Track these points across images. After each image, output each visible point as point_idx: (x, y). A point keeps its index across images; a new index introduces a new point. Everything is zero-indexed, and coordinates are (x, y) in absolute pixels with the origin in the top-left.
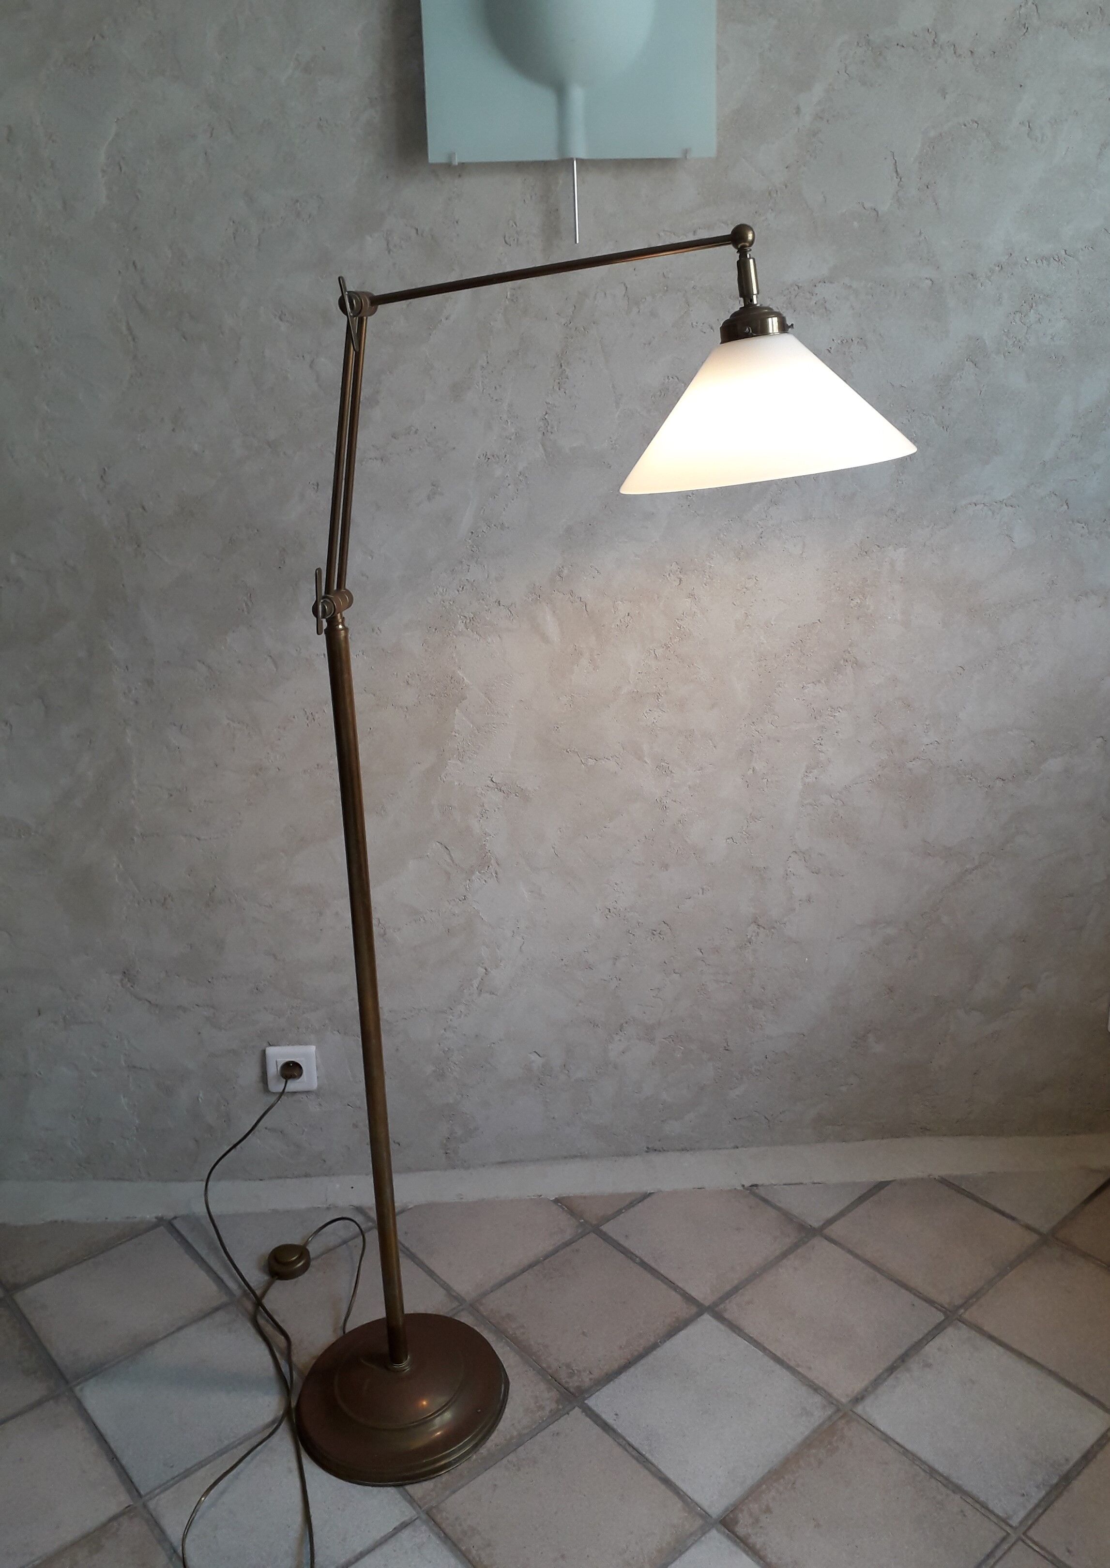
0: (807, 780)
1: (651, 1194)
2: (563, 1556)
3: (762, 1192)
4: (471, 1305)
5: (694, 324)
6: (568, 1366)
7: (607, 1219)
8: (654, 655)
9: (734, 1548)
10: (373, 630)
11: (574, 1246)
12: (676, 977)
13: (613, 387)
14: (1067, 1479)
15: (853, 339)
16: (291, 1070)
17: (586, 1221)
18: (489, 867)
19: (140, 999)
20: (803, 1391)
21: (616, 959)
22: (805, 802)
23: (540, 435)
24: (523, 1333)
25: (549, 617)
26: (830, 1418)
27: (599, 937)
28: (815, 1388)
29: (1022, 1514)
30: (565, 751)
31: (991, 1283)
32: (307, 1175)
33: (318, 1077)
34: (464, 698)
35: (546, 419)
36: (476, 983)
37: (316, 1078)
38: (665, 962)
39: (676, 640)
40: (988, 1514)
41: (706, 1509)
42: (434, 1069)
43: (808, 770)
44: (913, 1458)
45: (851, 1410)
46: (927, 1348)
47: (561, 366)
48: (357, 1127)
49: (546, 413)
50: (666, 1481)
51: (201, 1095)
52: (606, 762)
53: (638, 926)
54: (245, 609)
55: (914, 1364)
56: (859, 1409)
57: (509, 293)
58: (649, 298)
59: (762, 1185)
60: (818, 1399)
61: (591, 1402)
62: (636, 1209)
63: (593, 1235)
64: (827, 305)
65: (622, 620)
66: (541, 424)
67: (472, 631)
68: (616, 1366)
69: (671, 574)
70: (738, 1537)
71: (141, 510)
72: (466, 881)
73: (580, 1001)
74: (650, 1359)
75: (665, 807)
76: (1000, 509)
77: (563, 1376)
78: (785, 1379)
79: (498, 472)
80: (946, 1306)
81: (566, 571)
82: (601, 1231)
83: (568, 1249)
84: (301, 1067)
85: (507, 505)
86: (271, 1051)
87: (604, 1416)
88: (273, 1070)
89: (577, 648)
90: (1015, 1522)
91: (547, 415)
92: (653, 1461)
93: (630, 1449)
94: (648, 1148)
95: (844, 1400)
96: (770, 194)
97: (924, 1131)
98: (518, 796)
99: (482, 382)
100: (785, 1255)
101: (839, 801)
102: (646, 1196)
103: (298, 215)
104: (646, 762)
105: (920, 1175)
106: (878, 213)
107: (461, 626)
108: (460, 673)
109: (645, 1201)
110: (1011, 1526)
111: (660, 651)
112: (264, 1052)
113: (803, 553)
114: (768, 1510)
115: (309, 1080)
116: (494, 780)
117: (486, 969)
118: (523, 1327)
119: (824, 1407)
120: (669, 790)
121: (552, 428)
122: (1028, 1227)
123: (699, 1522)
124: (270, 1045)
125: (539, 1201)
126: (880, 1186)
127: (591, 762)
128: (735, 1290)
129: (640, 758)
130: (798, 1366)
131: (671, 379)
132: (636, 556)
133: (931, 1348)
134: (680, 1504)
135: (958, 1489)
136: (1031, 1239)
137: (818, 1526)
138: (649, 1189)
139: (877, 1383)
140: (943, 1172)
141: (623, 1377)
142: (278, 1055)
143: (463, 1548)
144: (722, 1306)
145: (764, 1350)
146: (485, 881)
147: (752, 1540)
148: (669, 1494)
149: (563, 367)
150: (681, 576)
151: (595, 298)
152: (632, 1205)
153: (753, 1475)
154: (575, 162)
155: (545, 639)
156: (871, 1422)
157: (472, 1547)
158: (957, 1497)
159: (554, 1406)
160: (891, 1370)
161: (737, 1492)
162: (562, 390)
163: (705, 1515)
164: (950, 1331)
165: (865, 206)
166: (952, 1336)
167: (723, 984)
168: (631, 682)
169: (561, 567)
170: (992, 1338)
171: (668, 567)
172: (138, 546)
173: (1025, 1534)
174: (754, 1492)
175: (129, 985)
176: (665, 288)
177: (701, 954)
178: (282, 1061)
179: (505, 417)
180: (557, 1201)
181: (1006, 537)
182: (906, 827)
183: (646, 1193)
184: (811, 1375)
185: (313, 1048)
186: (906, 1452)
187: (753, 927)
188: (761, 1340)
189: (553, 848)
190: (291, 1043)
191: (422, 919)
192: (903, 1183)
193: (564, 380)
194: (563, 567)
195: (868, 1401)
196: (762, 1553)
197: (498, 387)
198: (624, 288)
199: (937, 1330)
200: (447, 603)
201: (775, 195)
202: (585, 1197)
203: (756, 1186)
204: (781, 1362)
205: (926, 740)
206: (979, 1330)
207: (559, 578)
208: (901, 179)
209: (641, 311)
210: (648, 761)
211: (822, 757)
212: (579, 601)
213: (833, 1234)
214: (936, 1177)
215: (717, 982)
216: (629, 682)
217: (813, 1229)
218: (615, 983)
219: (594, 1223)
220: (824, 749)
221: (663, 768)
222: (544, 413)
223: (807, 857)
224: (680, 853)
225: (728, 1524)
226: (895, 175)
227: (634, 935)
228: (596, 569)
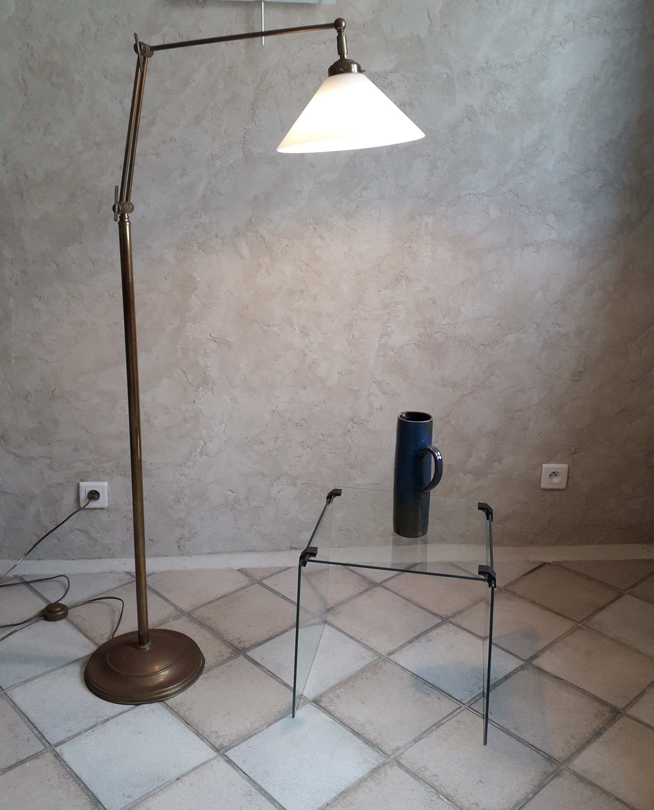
0: (381, 342)
1: (290, 568)
2: (228, 714)
4: (187, 613)
6: (238, 639)
7: (265, 578)
8: (300, 269)
9: (318, 711)
10: (148, 248)
11: (247, 589)
12: (309, 450)
13: (281, 122)
16: (94, 495)
17: (254, 579)
18: (208, 384)
19: (10, 452)
20: (362, 649)
21: (277, 438)
22: (380, 354)
23: (241, 145)
24: (216, 625)
25: (244, 245)
26: (375, 661)
27: (267, 426)
29: (468, 699)
30: (251, 321)
31: (468, 607)
32: (99, 558)
33: (108, 501)
34: (197, 288)
35: (245, 137)
36: (198, 450)
37: (107, 501)
38: (303, 442)
39: (312, 261)
40: (451, 698)
41: (307, 696)
42: (174, 497)
43: (382, 337)
44: (417, 676)
45: (387, 658)
46: (430, 633)
47: (253, 109)
48: (129, 530)
51: (41, 509)
52: (273, 328)
53: (289, 421)
54: (78, 233)
55: (423, 640)
56: (391, 657)
57: (227, 70)
58: (301, 76)
60: (370, 653)
61: (249, 654)
62: (282, 574)
63: (257, 585)
64: (393, 85)
65: (284, 249)
66: (242, 139)
67: (202, 251)
68: (264, 639)
69: (310, 225)
70: (321, 707)
71: (25, 177)
72: (195, 392)
73: (256, 462)
74: (283, 636)
75: (305, 355)
76: (483, 198)
77: (235, 643)
78: (353, 645)
79: (218, 164)
80: (444, 617)
81: (253, 220)
82: (262, 583)
83: (243, 590)
84: (99, 494)
85: (222, 182)
86: (82, 484)
87: (255, 659)
88: (83, 495)
89: (259, 263)
90: (465, 702)
92: (280, 677)
93: (268, 672)
94: (291, 547)
95: (384, 654)
96: (364, 25)
98: (225, 345)
99: (211, 116)
100: (360, 594)
101: (397, 354)
103: (117, 23)
104: (295, 329)
105: (438, 560)
106: (420, 38)
107: (196, 248)
108: (195, 274)
109: (287, 571)
110: (462, 703)
111: (304, 267)
112: (78, 485)
113: (380, 217)
114: (338, 696)
115: (103, 501)
116: (212, 335)
117: (204, 442)
118: (215, 623)
119: (373, 656)
120: (308, 345)
121: (248, 142)
123: (301, 701)
124: (82, 481)
125: (230, 570)
126: (415, 565)
127: (266, 328)
129: (292, 327)
130: (361, 640)
132: (292, 214)
133: (433, 634)
135: (438, 689)
137: (363, 702)
138: (290, 565)
139: (401, 647)
140: (450, 559)
141: (267, 644)
142: (87, 486)
143: (176, 710)
145: (344, 632)
146: (206, 393)
147: (328, 708)
150: (316, 226)
151: (272, 74)
152: (280, 572)
153: (332, 683)
154: (263, 3)
155: (242, 257)
156: (397, 662)
157: (180, 710)
158: (437, 692)
159: (229, 655)
161: (322, 690)
162: (254, 122)
163: (305, 698)
164: (444, 627)
165: (413, 34)
166: (444, 629)
167: (334, 455)
169: (251, 217)
170: (464, 629)
171: (309, 220)
172: (22, 197)
173: (469, 706)
174: (332, 689)
175: (4, 444)
176: (309, 71)
177: (323, 438)
178: (89, 490)
179: (223, 134)
180: (239, 570)
181: (486, 213)
182: (432, 369)
183: (288, 567)
184: (368, 644)
185: (107, 483)
187: (351, 423)
188: (343, 629)
189: (244, 375)
190: (94, 480)
191: (170, 413)
193: (255, 117)
195: (397, 654)
196: (333, 713)
197: (219, 118)
198: (287, 70)
199: (437, 626)
200: (189, 235)
201: (367, 26)
202: (254, 569)
204: (352, 638)
205: (443, 322)
206: (459, 626)
207: (250, 224)
208: (431, 21)
209: (296, 82)
210: (296, 328)
211: (389, 330)
212: (260, 237)
213: (387, 586)
214: (446, 562)
215: (331, 453)
216: (287, 283)
217: (377, 583)
218: (275, 453)
219: (258, 579)
220: (390, 325)
221: (304, 333)
222: (244, 134)
223: (380, 385)
224: (312, 380)
225: (316, 702)
226: (428, 19)
227: (286, 426)
228: (270, 220)
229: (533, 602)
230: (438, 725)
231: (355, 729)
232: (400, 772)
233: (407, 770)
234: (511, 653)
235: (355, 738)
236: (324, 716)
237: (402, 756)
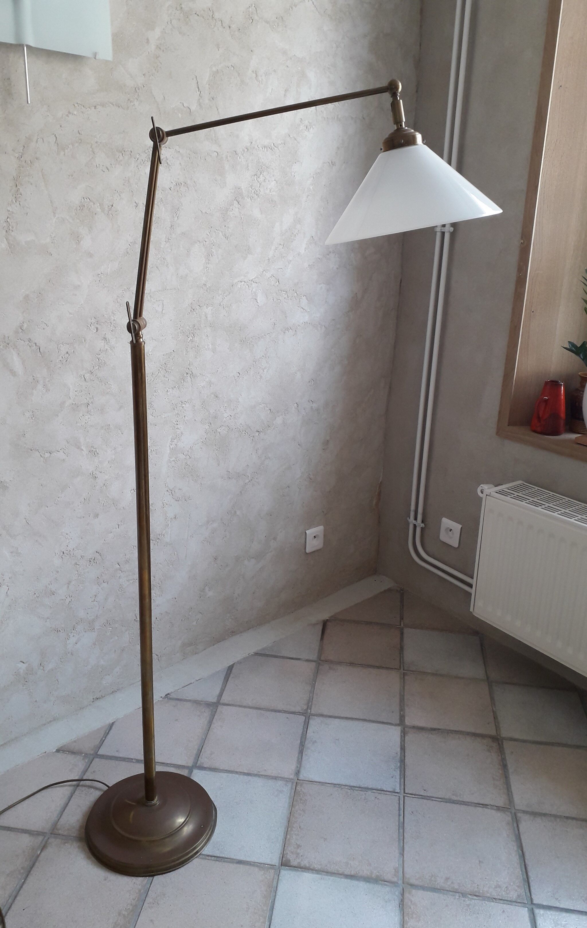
0: (172, 447)
1: (113, 723)
3: (173, 696)
4: (51, 834)
5: (98, 165)
7: (98, 747)
8: (84, 378)
9: (298, 873)
11: (92, 768)
12: (105, 585)
13: (51, 202)
14: (403, 761)
15: (182, 183)
17: (86, 754)
20: (271, 782)
21: (69, 583)
22: (171, 460)
23: (4, 232)
25: (15, 358)
26: (292, 788)
27: (58, 572)
28: (275, 778)
29: (398, 785)
30: (30, 450)
31: (312, 692)
35: (8, 221)
38: (98, 578)
39: (96, 368)
40: (385, 793)
41: (270, 863)
43: (172, 440)
44: (339, 785)
45: (298, 780)
46: (308, 735)
47: (16, 186)
49: (8, 217)
50: (240, 862)
52: (56, 453)
53: (81, 558)
55: (308, 744)
56: (301, 777)
58: (71, 146)
59: (172, 693)
60: (280, 783)
62: (111, 734)
63: (97, 760)
64: (168, 161)
65: (63, 357)
66: (5, 224)
69: (92, 325)
70: (295, 867)
73: (48, 618)
75: (96, 477)
76: (252, 284)
78: (259, 782)
80: (301, 712)
81: (25, 326)
82: (98, 755)
83: (88, 773)
89: (35, 378)
90: (398, 790)
91: (8, 219)
93: (210, 858)
94: (93, 699)
95: (292, 777)
96: (135, 89)
97: (233, 633)
100: (210, 722)
101: (187, 456)
102: (111, 726)
104: (82, 450)
105: (244, 656)
106: (190, 110)
109: (113, 727)
110: (397, 793)
111: (87, 376)
113: (163, 310)
114: (299, 846)
119: (286, 785)
120: (97, 466)
121: (13, 227)
122: (308, 660)
123: (272, 871)
125: (47, 755)
126: (230, 668)
127: (47, 455)
128: (200, 751)
129: (79, 448)
130: (259, 772)
131: (86, 199)
132: (70, 313)
133: (310, 734)
134: (256, 869)
135: (367, 789)
136: (313, 665)
137: (325, 839)
139: (300, 761)
140: (252, 651)
144: (199, 762)
145: (237, 773)
147: (302, 864)
148: (247, 867)
149: (18, 187)
150: (97, 326)
151: (37, 142)
152: (107, 734)
153: (280, 833)
154: (25, 48)
155: (13, 373)
156: (311, 780)
158: (369, 792)
160: (301, 752)
161: (278, 846)
162: (18, 202)
163: (272, 866)
164: (312, 722)
165: (184, 105)
166: (315, 724)
167: (132, 582)
168: (71, 398)
169: (22, 323)
170: (330, 717)
171: (90, 321)
173: (404, 792)
174: (286, 842)
176: (80, 141)
177: (119, 566)
180: (58, 751)
181: (255, 300)
182: (219, 465)
183: (110, 724)
184: (269, 773)
186: (335, 785)
188: (232, 769)
189: (25, 519)
192: (239, 662)
193: (19, 195)
194: (23, 323)
195: (302, 771)
196: (311, 867)
198: (55, 138)
199: (306, 725)
201: (138, 91)
202: (75, 742)
203: (168, 694)
204: (248, 774)
205: (225, 415)
206: (322, 715)
207: (20, 330)
208: (200, 92)
209: (66, 154)
210: (84, 449)
211: (179, 432)
212: (34, 346)
213: (226, 702)
214: (253, 654)
215: (128, 581)
216: (70, 398)
217: (214, 703)
218: (69, 600)
219: (92, 752)
220: (179, 426)
221: (93, 452)
222: (7, 217)
223: (173, 492)
224: (105, 504)
225: (285, 863)
226: (197, 89)
227: (79, 565)
228: (45, 323)
229: (352, 664)
230: (402, 826)
231: (346, 873)
232: (420, 893)
233: (423, 888)
234: (383, 723)
235: (355, 883)
236: (307, 876)
237: (407, 876)
